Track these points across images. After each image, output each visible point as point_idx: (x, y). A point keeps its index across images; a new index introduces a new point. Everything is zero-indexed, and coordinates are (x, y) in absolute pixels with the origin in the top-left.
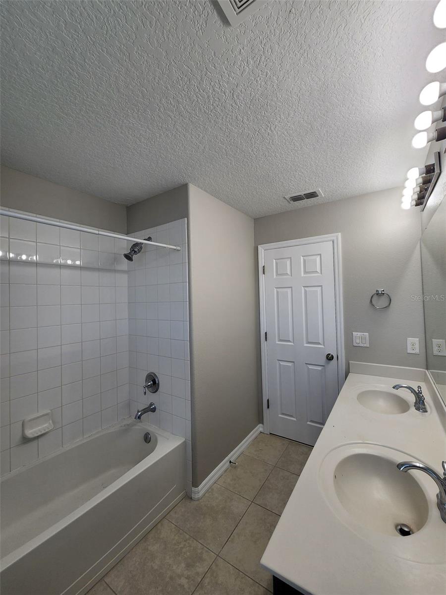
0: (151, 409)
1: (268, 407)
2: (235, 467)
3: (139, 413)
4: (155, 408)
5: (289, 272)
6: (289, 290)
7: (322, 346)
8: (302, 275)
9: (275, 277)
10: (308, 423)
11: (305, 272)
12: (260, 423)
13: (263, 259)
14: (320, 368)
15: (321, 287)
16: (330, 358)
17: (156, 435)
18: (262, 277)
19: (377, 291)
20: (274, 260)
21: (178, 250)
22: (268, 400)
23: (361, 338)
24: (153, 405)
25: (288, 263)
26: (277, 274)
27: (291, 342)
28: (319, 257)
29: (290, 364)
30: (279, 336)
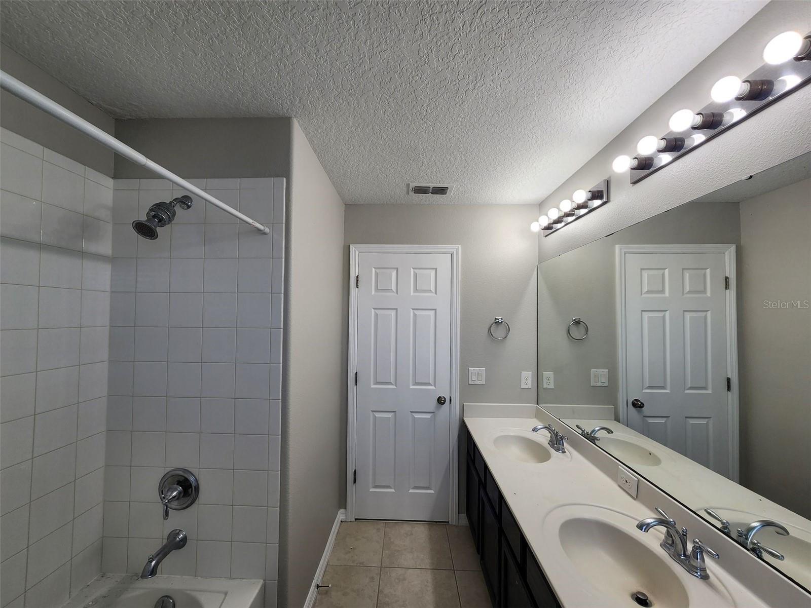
0: (175, 543)
1: (355, 482)
2: (326, 593)
3: (153, 563)
4: (185, 540)
5: (394, 288)
6: (393, 313)
7: (433, 387)
8: (412, 293)
9: (373, 293)
10: (411, 491)
11: (416, 290)
12: (340, 508)
13: (357, 266)
14: (428, 416)
15: (434, 311)
16: (441, 401)
17: (188, 592)
18: (353, 291)
19: (496, 319)
20: (373, 269)
21: (265, 234)
22: (355, 471)
23: (477, 374)
24: (178, 534)
25: (394, 274)
26: (377, 289)
27: (392, 384)
28: (434, 271)
29: (390, 415)
30: (375, 378)
